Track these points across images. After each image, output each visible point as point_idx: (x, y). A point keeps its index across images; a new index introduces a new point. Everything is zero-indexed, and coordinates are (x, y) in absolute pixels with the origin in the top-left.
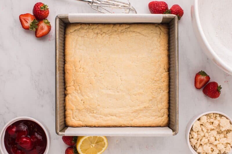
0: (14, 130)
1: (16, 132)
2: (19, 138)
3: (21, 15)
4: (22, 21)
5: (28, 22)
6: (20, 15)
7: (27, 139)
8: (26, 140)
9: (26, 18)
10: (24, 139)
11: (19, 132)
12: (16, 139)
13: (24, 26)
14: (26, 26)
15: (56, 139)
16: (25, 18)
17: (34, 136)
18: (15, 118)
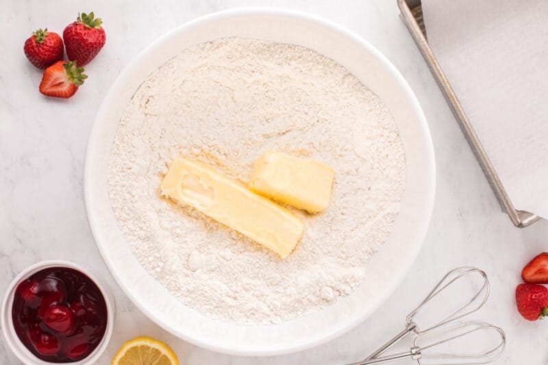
0: (35, 289)
1: (40, 294)
2: (46, 308)
3: (40, 87)
4: (53, 92)
5: (63, 83)
6: (40, 91)
7: (63, 310)
8: (61, 312)
9: (52, 79)
10: (57, 311)
11: (45, 294)
12: (39, 310)
13: (65, 92)
14: (69, 91)
15: (127, 310)
16: (50, 83)
17: (78, 304)
18: (35, 263)
